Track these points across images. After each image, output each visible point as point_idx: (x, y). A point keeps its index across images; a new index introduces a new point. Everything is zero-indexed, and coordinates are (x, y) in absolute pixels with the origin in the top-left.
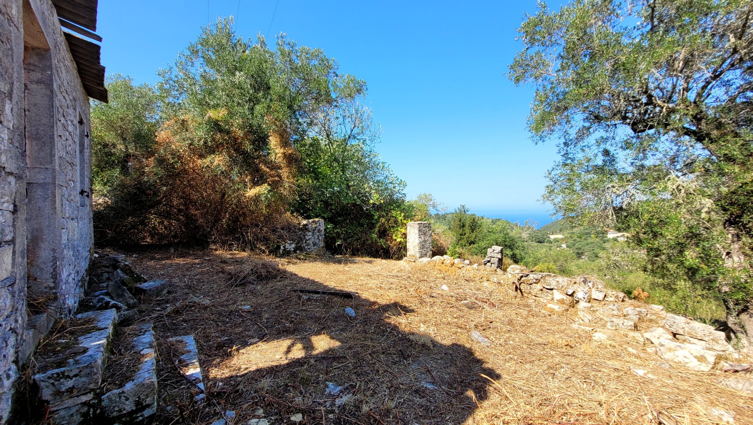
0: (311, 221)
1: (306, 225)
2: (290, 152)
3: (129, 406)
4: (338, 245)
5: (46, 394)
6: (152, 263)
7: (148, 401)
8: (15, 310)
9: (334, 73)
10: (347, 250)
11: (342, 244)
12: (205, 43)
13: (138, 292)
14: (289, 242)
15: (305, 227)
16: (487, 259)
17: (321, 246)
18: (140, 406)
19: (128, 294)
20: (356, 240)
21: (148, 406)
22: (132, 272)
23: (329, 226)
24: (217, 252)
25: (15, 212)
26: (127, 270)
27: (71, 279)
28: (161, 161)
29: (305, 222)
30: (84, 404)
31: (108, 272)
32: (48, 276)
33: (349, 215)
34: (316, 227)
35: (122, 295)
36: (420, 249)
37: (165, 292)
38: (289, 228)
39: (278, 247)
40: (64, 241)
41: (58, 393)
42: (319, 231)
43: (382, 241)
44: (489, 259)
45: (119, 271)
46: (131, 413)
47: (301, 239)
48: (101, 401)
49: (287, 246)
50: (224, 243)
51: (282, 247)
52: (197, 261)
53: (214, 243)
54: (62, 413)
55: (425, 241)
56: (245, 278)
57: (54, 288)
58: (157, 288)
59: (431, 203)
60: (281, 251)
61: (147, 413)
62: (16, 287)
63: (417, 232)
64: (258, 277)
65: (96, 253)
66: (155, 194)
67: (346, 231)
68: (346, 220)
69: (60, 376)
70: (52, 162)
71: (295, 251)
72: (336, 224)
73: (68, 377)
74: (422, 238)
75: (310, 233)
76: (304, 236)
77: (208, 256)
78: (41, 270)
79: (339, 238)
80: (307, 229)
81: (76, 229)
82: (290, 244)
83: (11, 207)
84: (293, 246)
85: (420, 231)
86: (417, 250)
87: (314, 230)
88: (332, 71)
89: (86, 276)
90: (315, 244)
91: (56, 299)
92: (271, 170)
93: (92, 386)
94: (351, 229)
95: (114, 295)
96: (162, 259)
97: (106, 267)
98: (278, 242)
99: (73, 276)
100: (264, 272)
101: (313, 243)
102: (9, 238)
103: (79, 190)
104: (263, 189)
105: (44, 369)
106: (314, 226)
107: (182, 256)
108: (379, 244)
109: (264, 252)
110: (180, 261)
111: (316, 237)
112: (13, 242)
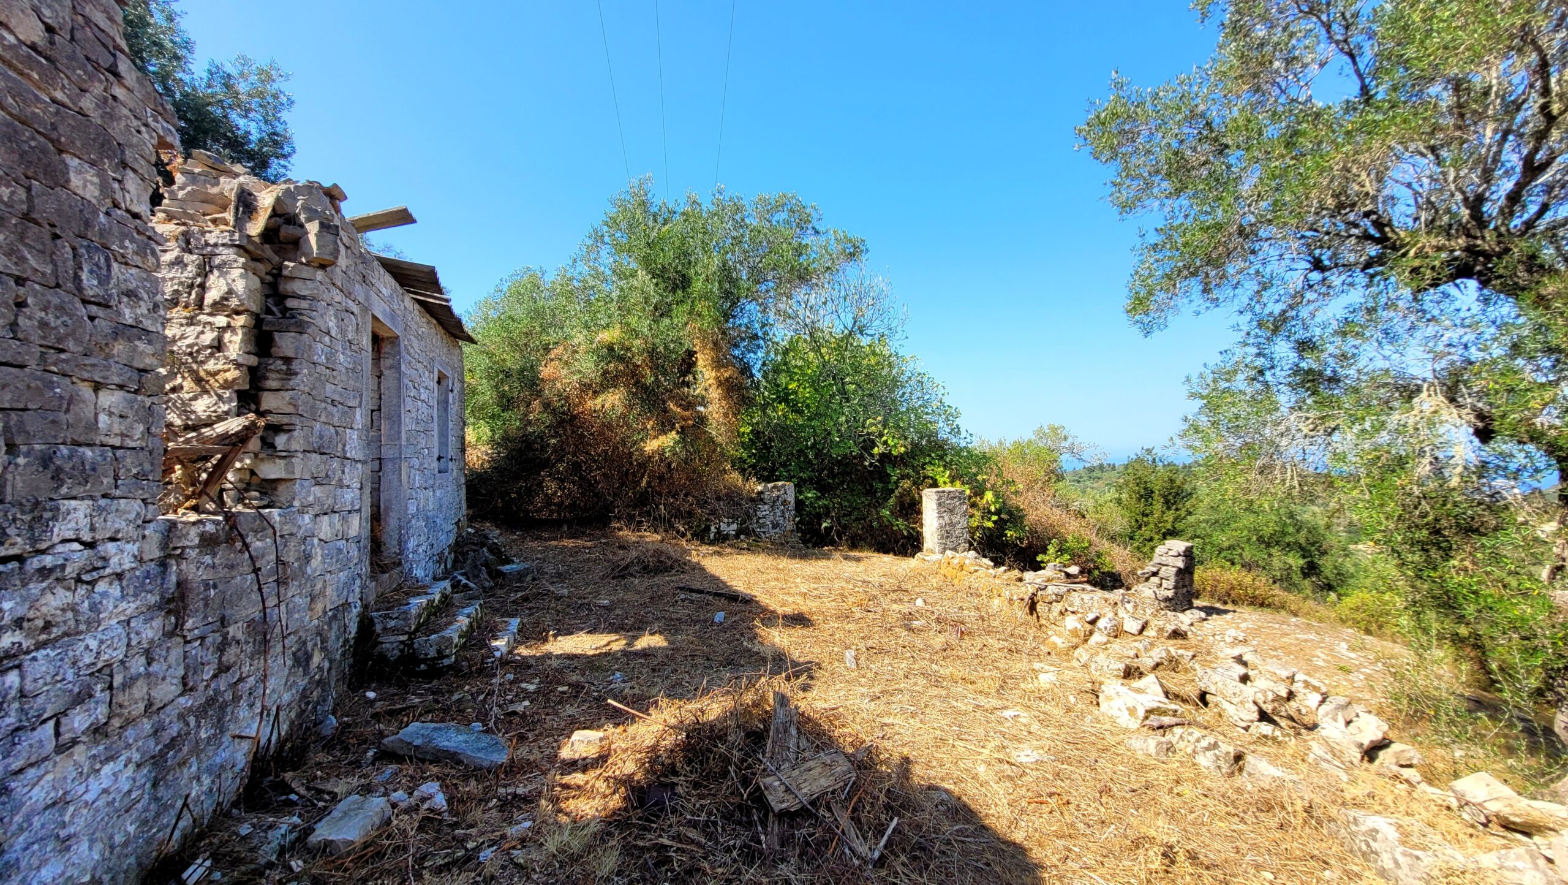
0: (770, 485)
1: (761, 492)
2: (726, 375)
3: (432, 653)
4: (826, 528)
5: (378, 628)
6: (535, 544)
7: (447, 652)
8: (361, 561)
9: (813, 228)
10: (840, 538)
11: (832, 527)
12: (612, 223)
13: (496, 575)
14: (726, 520)
15: (760, 498)
16: (1150, 568)
17: (788, 528)
18: (441, 655)
19: (484, 575)
20: (857, 519)
21: (447, 656)
22: (501, 552)
23: (809, 495)
24: (621, 533)
25: (361, 488)
26: (495, 550)
27: (421, 550)
28: (547, 405)
29: (760, 488)
30: (402, 642)
31: (474, 551)
32: (395, 543)
33: (850, 474)
34: (778, 497)
35: (477, 576)
36: (942, 538)
37: (529, 578)
38: (732, 497)
39: (707, 529)
40: (412, 509)
41: (385, 629)
42: (785, 503)
43: (901, 524)
44: (1155, 569)
45: (485, 549)
46: (433, 659)
47: (748, 516)
48: (413, 643)
49: (723, 526)
50: (630, 518)
51: (713, 529)
52: (589, 544)
53: (619, 519)
54: (388, 645)
55: (952, 525)
56: (626, 567)
57: (399, 554)
58: (519, 572)
59: (1066, 444)
60: (712, 536)
61: (446, 662)
62: (362, 544)
63: (935, 507)
64: (644, 568)
65: (471, 527)
66: (543, 448)
67: (840, 504)
68: (842, 483)
69: (387, 617)
70: (399, 438)
71: (737, 536)
72: (823, 489)
73: (391, 618)
74: (946, 518)
75: (766, 507)
76: (755, 511)
77: (606, 538)
78: (391, 537)
79: (827, 515)
80: (762, 500)
81: (431, 500)
82: (729, 524)
83: (359, 486)
84: (734, 527)
85: (939, 504)
86: (936, 540)
87: (774, 502)
88: (810, 226)
89: (450, 553)
90: (775, 526)
91: (400, 564)
92: (686, 409)
93: (407, 629)
94: (848, 501)
95: (470, 575)
96: (550, 539)
97: (474, 544)
98: (707, 520)
99: (424, 548)
100: (652, 561)
101: (772, 522)
102: (357, 507)
103: (436, 455)
104: (669, 440)
105: (378, 610)
106: (776, 493)
107: (573, 536)
108: (895, 528)
109: (683, 535)
110: (569, 543)
111: (779, 514)
112: (359, 510)
